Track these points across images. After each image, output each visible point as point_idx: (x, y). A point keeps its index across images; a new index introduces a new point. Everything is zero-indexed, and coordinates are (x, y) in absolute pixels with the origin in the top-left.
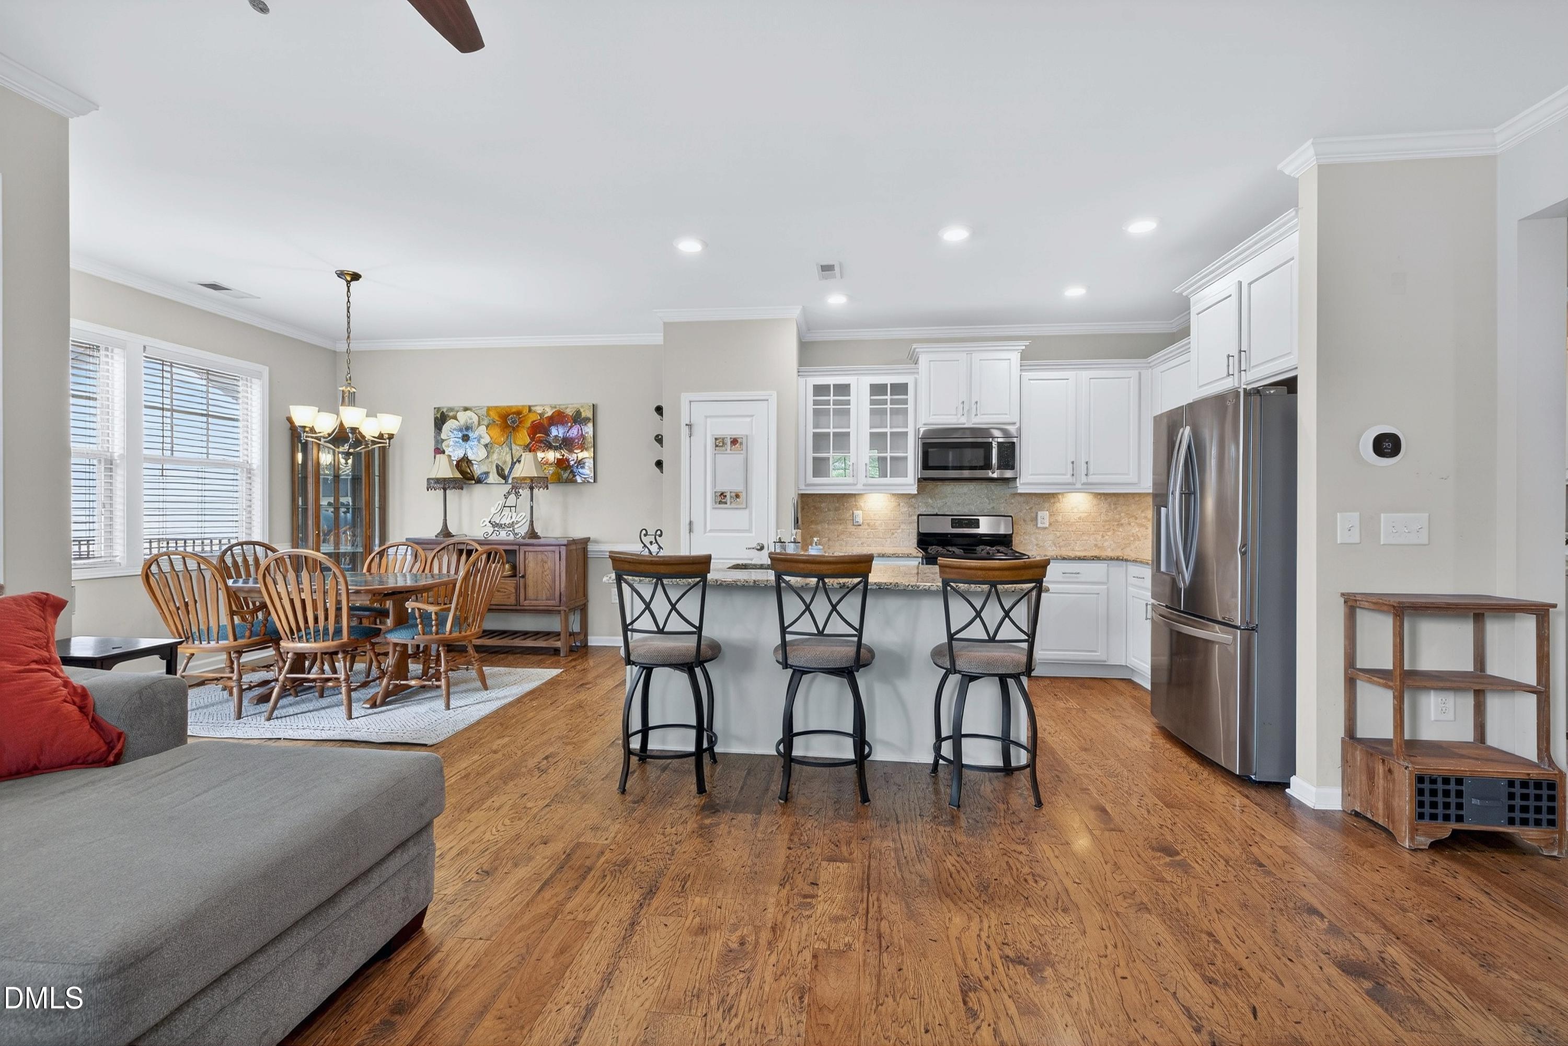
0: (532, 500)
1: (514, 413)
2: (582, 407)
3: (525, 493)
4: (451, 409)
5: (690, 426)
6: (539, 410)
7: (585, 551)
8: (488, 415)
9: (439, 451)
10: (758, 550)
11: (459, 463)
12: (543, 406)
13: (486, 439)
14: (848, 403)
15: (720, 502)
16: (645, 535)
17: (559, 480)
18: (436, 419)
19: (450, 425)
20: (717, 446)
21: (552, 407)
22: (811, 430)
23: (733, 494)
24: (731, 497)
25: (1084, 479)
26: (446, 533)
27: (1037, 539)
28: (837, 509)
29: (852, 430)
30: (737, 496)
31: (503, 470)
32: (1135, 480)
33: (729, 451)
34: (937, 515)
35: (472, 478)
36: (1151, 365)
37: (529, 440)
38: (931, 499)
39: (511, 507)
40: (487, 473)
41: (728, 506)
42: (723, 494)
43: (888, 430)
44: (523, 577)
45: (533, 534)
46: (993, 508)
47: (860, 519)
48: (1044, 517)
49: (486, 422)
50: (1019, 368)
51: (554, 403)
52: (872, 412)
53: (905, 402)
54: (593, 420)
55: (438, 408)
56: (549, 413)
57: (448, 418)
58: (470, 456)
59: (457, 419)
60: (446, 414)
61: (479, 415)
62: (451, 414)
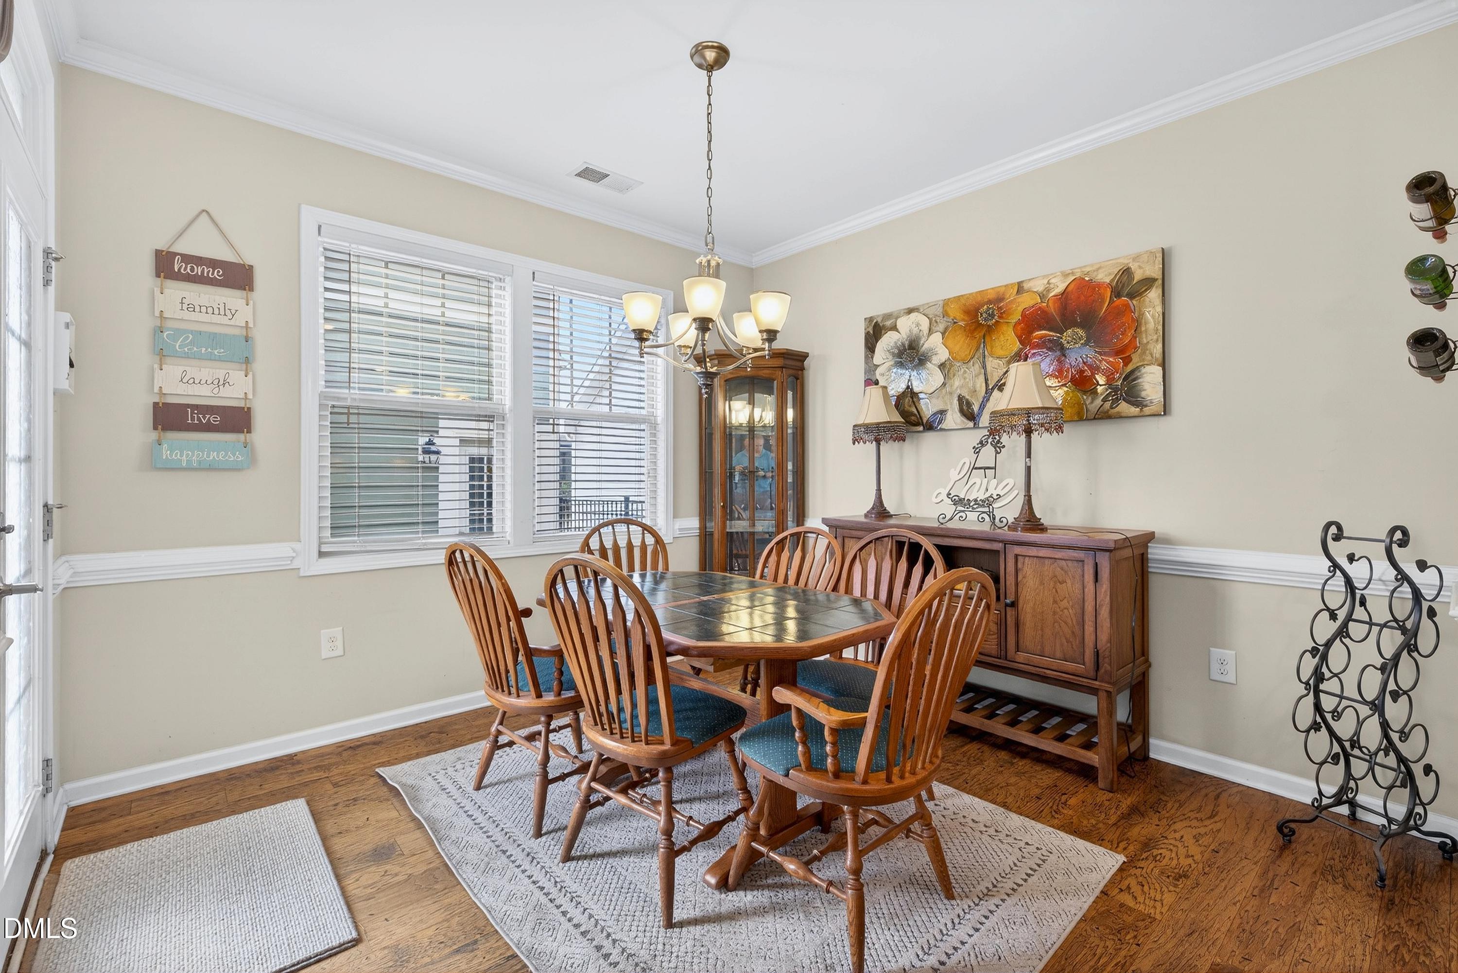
0: (1029, 455)
1: (990, 302)
3: (1014, 442)
4: (888, 316)
6: (1039, 286)
7: (1143, 559)
8: (945, 314)
9: (871, 382)
11: (900, 398)
12: (1044, 277)
13: (943, 354)
16: (1337, 538)
18: (867, 334)
19: (888, 341)
21: (1064, 276)
26: (880, 512)
31: (969, 404)
35: (919, 422)
37: (1018, 345)
39: (985, 469)
40: (942, 412)
44: (1013, 605)
45: (1032, 522)
49: (941, 327)
51: (1067, 268)
54: (1160, 282)
55: (871, 319)
56: (1060, 286)
57: (883, 332)
58: (917, 387)
59: (897, 331)
60: (881, 325)
61: (930, 317)
62: (888, 323)
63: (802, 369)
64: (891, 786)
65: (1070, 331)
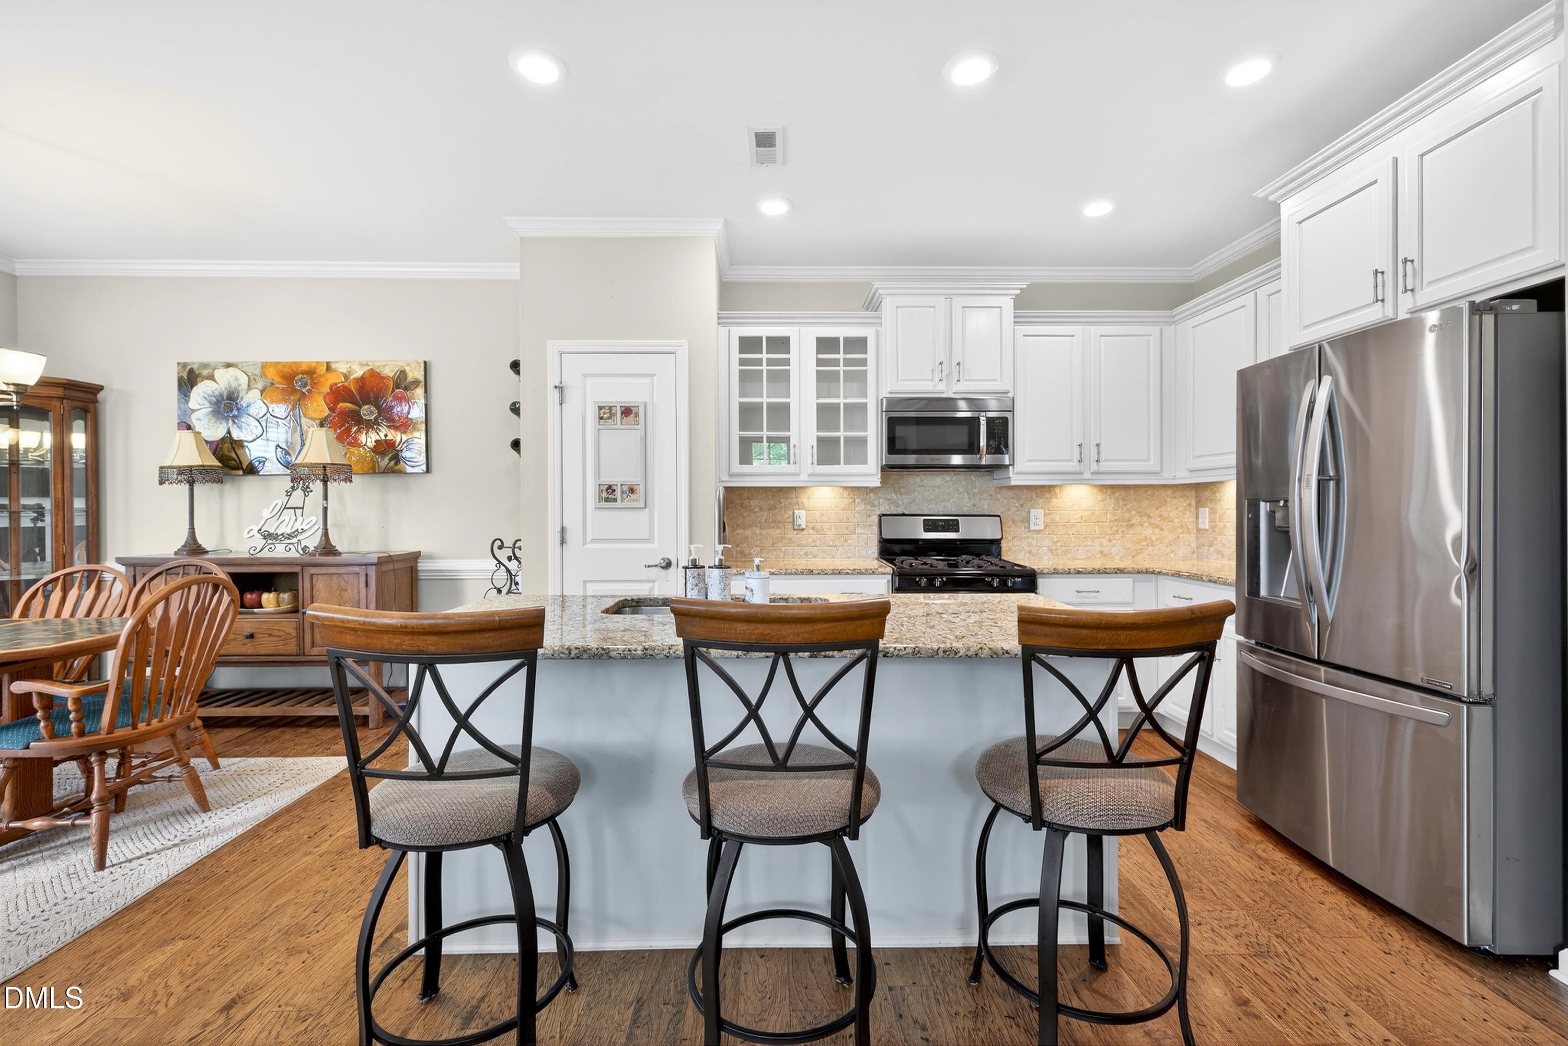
0: (326, 498)
1: (303, 373)
2: (408, 364)
3: (316, 488)
4: (205, 366)
5: (560, 389)
6: (342, 368)
7: (413, 571)
8: (263, 375)
9: (185, 426)
10: (662, 568)
11: (217, 444)
12: (347, 362)
14: (787, 362)
15: (607, 500)
16: (500, 548)
17: (373, 470)
18: (180, 380)
19: (201, 393)
20: (601, 418)
21: (362, 365)
22: (736, 400)
23: (625, 488)
24: (623, 492)
25: (1094, 466)
26: (194, 548)
27: (1030, 545)
28: (772, 508)
29: (793, 401)
30: (632, 491)
31: (286, 454)
32: (1158, 469)
33: (619, 426)
34: (904, 515)
35: (239, 466)
36: (1176, 318)
37: (326, 412)
38: (896, 493)
39: (294, 508)
40: (263, 460)
41: (619, 504)
42: (610, 489)
43: (841, 401)
45: (327, 548)
46: (974, 505)
47: (802, 522)
48: (1037, 516)
49: (260, 385)
50: (1012, 320)
51: (363, 359)
52: (821, 376)
53: (864, 362)
54: (423, 383)
55: (184, 365)
56: (359, 372)
57: (199, 379)
58: (236, 435)
59: (215, 381)
60: (197, 372)
61: (249, 374)
62: (205, 372)
63: (95, 401)
64: (136, 731)
65: (366, 407)
